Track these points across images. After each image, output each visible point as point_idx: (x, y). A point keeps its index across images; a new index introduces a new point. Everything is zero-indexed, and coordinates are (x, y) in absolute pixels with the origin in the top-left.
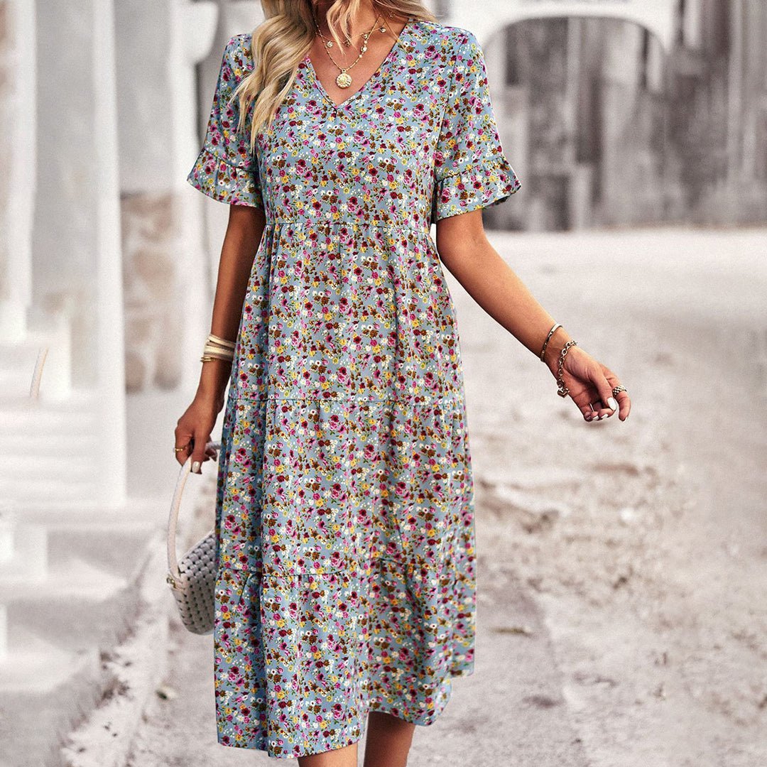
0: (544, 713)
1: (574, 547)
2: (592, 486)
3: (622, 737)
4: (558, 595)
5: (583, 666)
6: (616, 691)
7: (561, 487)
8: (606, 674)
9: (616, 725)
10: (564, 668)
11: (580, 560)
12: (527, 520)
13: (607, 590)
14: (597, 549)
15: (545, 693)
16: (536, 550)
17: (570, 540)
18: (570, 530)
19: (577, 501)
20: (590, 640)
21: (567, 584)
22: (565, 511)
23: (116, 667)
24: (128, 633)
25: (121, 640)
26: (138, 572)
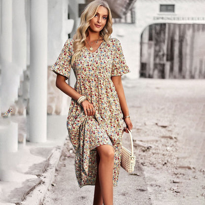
0: (142, 192)
1: (154, 155)
2: (161, 141)
3: (160, 198)
4: (148, 167)
5: (153, 183)
6: (160, 188)
7: (153, 141)
8: (158, 185)
9: (159, 195)
10: (148, 183)
11: (155, 158)
12: (143, 149)
13: (161, 166)
14: (160, 156)
15: (142, 188)
16: (145, 156)
17: (153, 154)
18: (154, 151)
19: (157, 145)
20: (155, 177)
21: (151, 164)
22: (153, 147)
23: (42, 178)
24: (45, 171)
25: (44, 172)
26: (49, 157)
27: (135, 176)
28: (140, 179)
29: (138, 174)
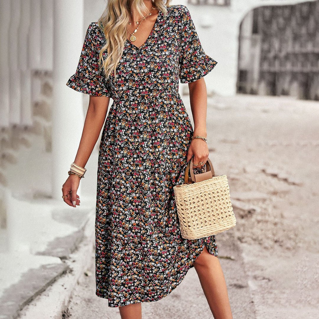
0: (239, 291)
1: (260, 224)
2: (271, 200)
3: (270, 301)
4: (250, 244)
5: (258, 273)
6: (270, 283)
7: (258, 200)
8: (267, 277)
9: (269, 296)
10: (249, 273)
11: (262, 230)
12: (242, 213)
13: (271, 243)
14: (270, 226)
15: (240, 283)
16: (243, 225)
17: (259, 222)
18: (259, 218)
19: (264, 206)
20: (262, 263)
21: (255, 240)
22: (258, 210)
23: (69, 263)
24: (75, 249)
25: (72, 252)
26: (83, 225)
27: (228, 261)
28: (236, 266)
29: (233, 257)
